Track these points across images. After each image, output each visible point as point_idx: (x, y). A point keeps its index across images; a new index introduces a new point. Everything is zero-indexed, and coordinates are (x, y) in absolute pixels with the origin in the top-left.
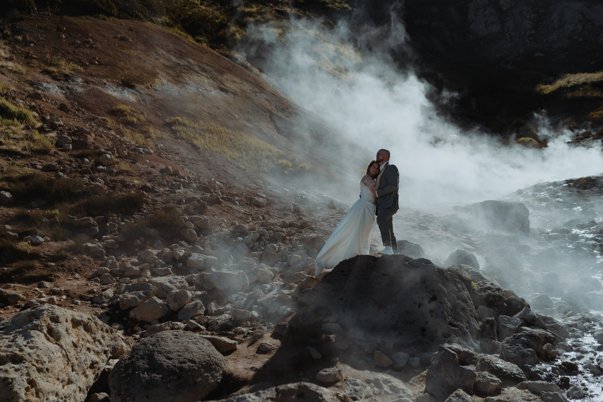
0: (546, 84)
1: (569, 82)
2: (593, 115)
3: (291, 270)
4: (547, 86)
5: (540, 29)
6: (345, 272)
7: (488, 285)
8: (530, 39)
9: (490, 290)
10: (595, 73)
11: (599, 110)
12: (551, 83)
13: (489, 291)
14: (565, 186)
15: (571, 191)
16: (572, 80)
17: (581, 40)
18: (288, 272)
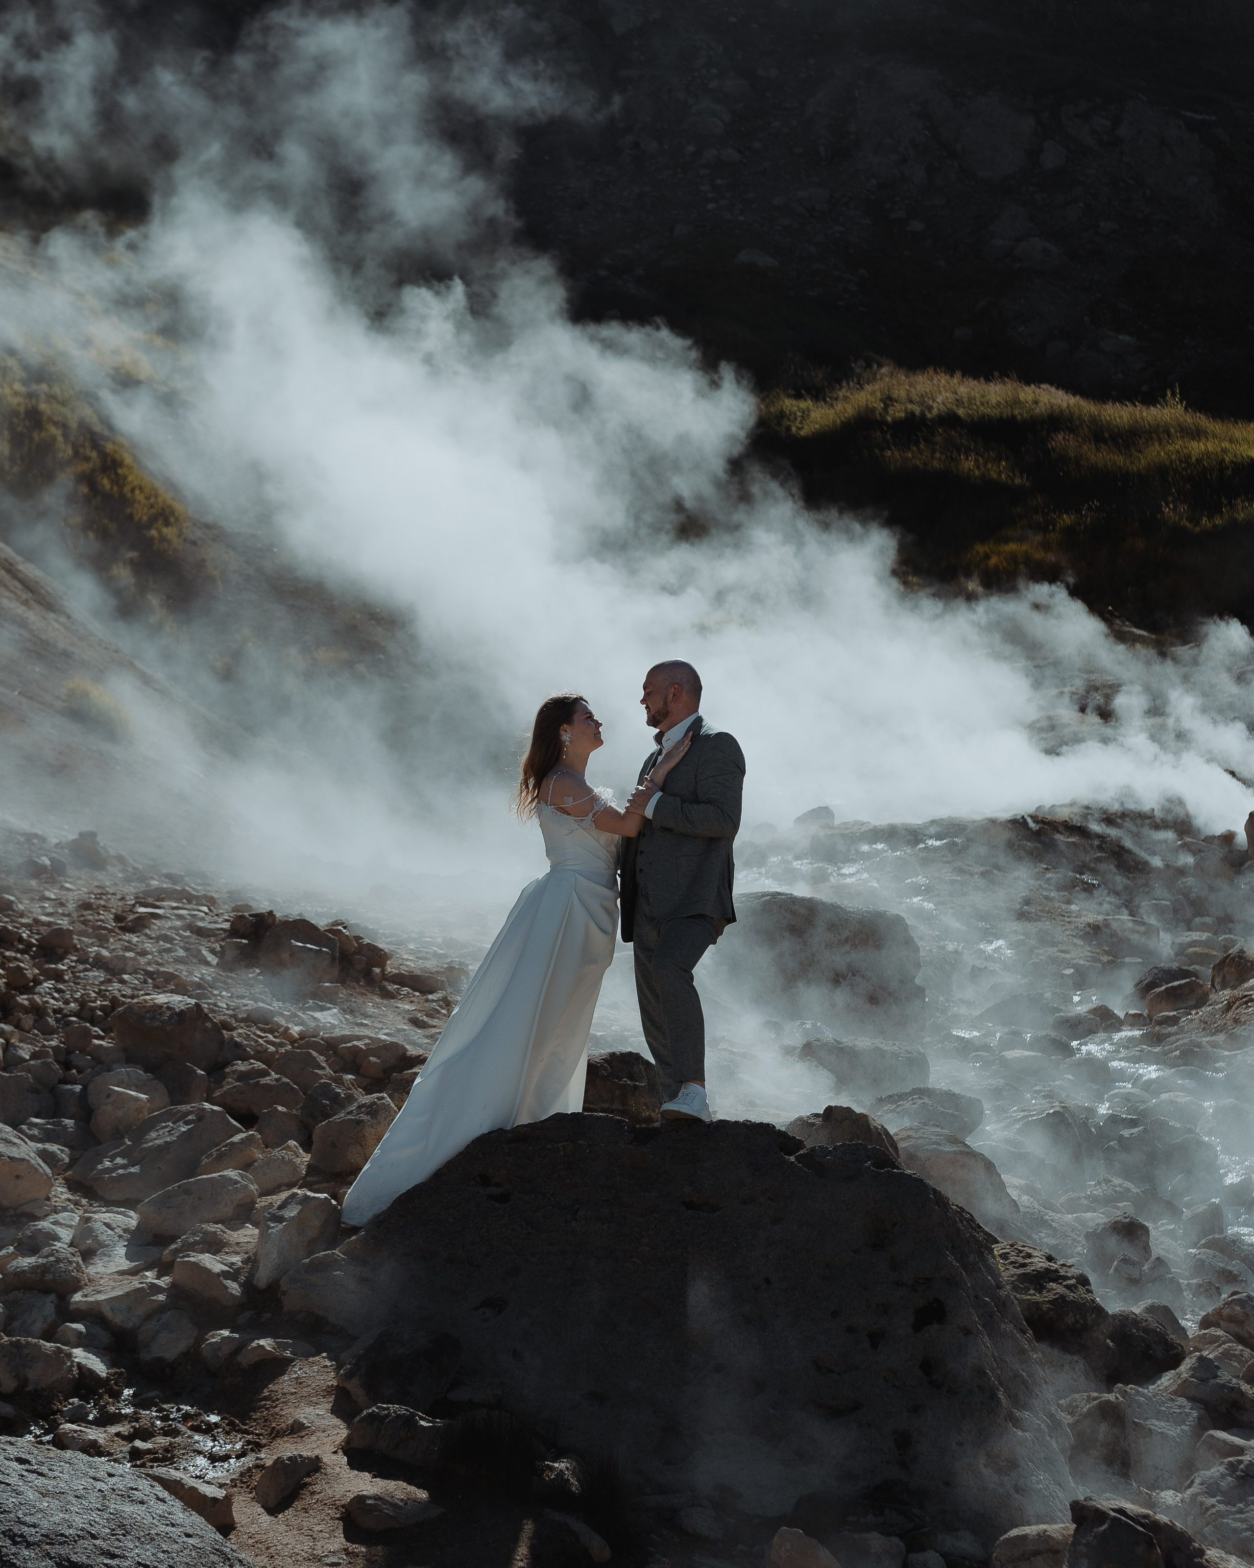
0: (798, 396)
1: (888, 400)
2: (987, 557)
3: (119, 1160)
4: (803, 405)
5: (757, 145)
6: (497, 1185)
7: (1039, 1263)
8: (719, 182)
9: (1054, 1280)
10: (988, 380)
11: (1007, 540)
12: (818, 394)
13: (1053, 1285)
14: (936, 849)
15: (961, 871)
16: (900, 392)
17: (917, 226)
18: (108, 1170)
